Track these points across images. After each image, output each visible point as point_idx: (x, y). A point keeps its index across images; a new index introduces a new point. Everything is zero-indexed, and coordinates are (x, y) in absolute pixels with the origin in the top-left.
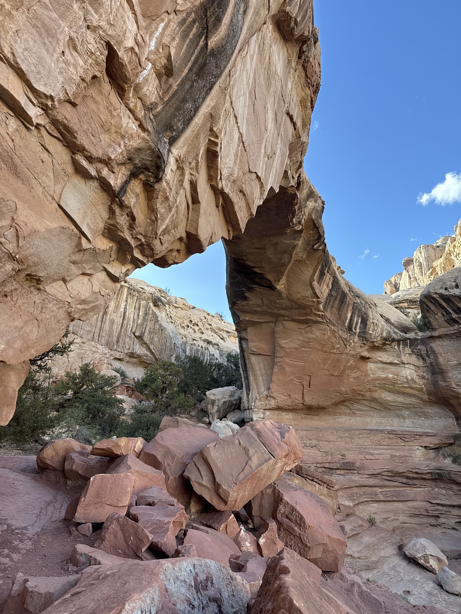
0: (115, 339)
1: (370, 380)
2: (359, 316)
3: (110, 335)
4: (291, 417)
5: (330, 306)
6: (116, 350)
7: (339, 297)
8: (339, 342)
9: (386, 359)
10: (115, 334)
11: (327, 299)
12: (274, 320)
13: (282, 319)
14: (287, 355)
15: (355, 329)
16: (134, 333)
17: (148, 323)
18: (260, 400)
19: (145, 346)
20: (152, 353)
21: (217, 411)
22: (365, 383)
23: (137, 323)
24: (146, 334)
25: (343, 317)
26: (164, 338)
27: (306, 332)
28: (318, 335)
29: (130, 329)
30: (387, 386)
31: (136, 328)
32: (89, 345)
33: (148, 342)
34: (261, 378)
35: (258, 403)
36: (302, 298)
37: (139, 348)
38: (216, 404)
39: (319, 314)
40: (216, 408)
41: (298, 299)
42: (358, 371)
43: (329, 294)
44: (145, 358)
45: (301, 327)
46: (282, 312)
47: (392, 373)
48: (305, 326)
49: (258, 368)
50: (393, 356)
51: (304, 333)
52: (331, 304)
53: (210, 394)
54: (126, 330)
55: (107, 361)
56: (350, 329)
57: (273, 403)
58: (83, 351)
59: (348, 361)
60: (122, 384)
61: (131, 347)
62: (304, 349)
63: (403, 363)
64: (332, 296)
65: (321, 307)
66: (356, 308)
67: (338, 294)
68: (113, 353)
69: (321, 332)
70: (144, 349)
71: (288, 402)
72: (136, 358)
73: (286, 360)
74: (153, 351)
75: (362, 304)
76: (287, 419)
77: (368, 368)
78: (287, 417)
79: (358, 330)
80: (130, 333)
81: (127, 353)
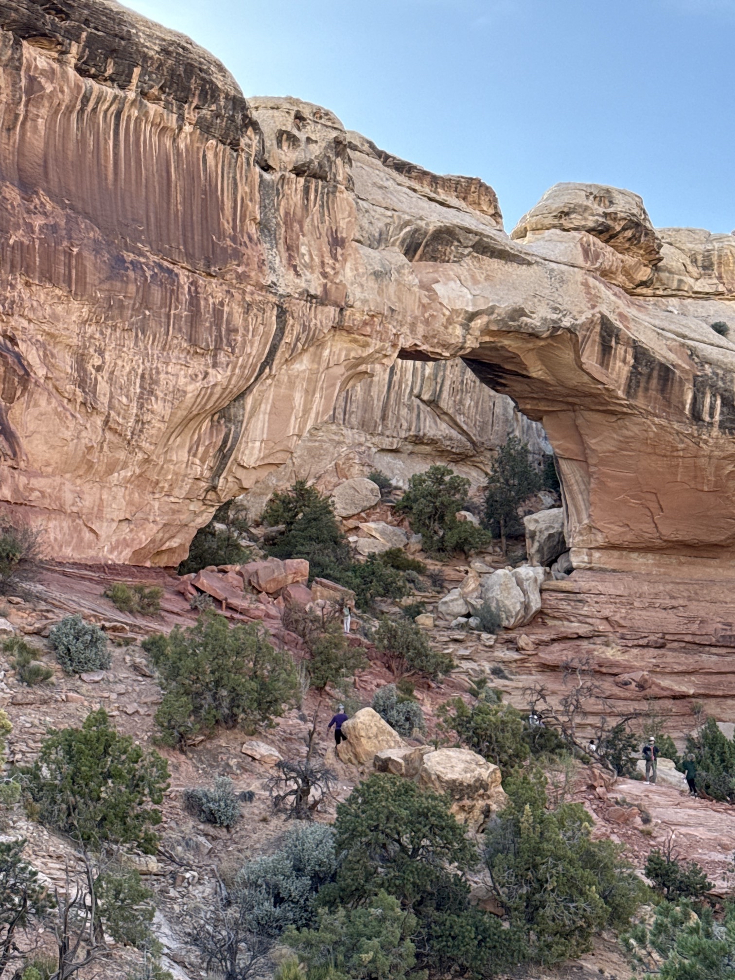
0: (378, 414)
2: (714, 395)
3: (367, 406)
4: (651, 561)
5: (641, 390)
6: (382, 434)
7: (655, 374)
8: (681, 440)
10: (378, 405)
11: (631, 380)
12: (569, 409)
13: (577, 407)
14: (603, 462)
15: (712, 415)
16: (418, 397)
17: (448, 372)
18: (581, 534)
19: (446, 418)
20: (463, 432)
21: (538, 551)
23: (423, 375)
24: (445, 395)
25: (674, 401)
26: (487, 398)
27: (620, 428)
28: (637, 432)
29: (408, 390)
31: (422, 386)
32: (327, 431)
33: (450, 411)
34: (580, 497)
35: (578, 539)
37: (433, 425)
38: (537, 538)
40: (536, 545)
43: (632, 373)
44: (448, 443)
45: (609, 421)
48: (614, 419)
49: (573, 481)
51: (616, 428)
52: (642, 385)
53: (530, 521)
54: (399, 395)
55: (360, 459)
56: (696, 416)
57: (600, 539)
58: (317, 444)
59: (718, 468)
60: (382, 501)
61: (414, 425)
62: (625, 453)
64: (640, 374)
65: (620, 393)
66: (700, 386)
67: (652, 369)
68: (376, 439)
70: (444, 426)
71: (629, 537)
72: (427, 444)
73: (605, 470)
74: (465, 427)
75: (717, 375)
76: (641, 564)
78: (641, 560)
79: (717, 418)
80: (410, 398)
81: (406, 439)
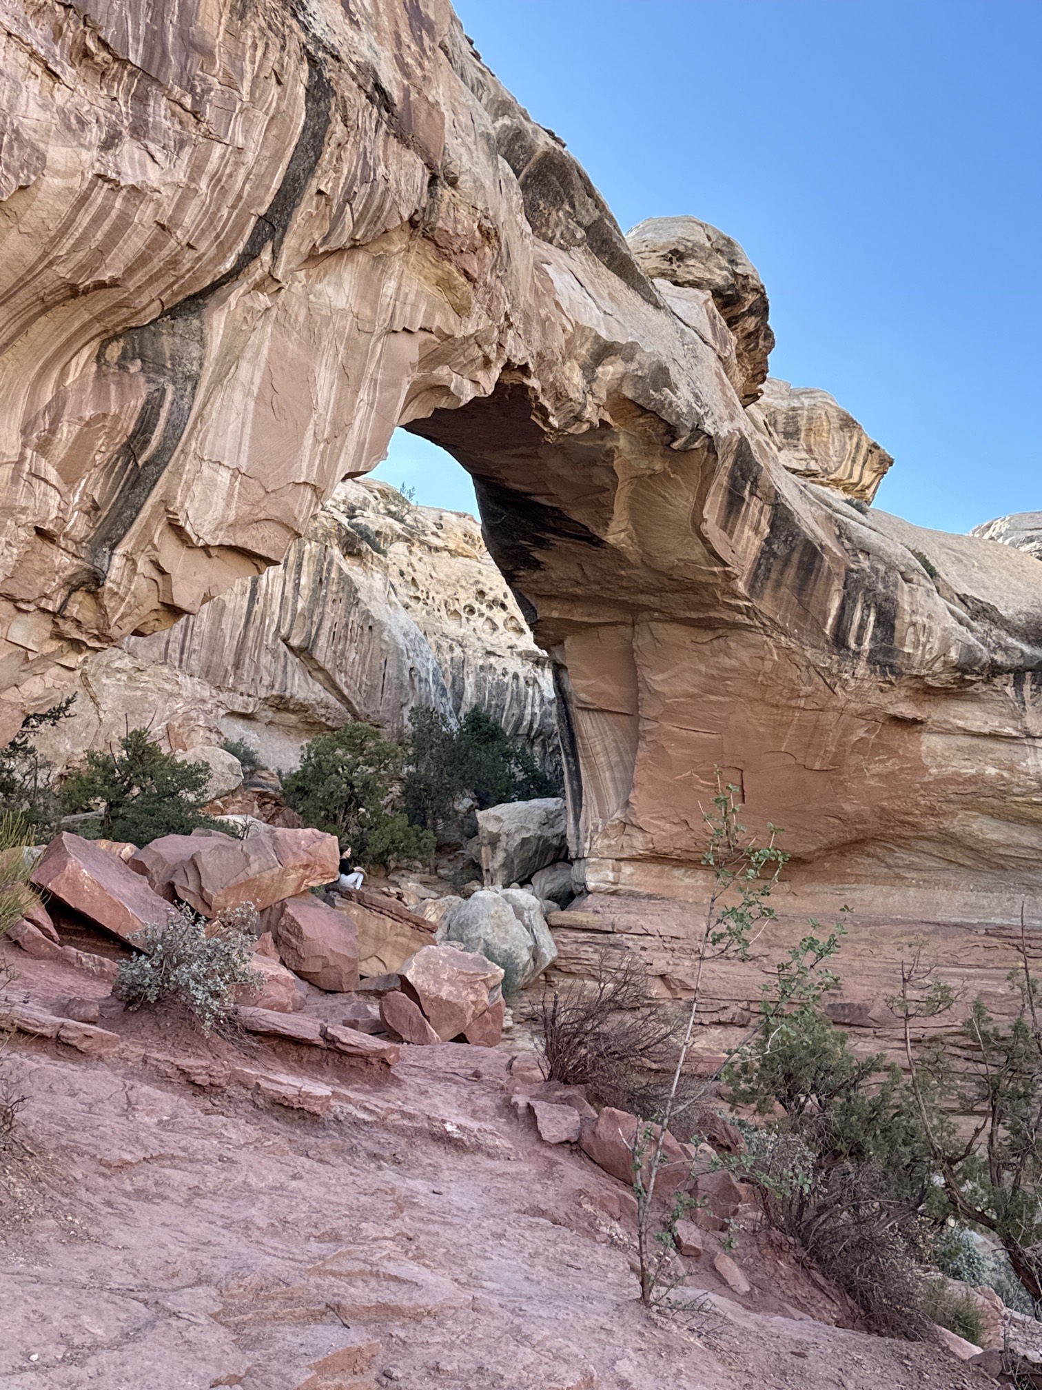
0: (229, 659)
1: (930, 783)
2: (868, 607)
3: (214, 643)
4: (701, 883)
5: (770, 584)
6: (233, 690)
7: (796, 557)
8: (810, 678)
9: (978, 723)
10: (230, 644)
11: (759, 565)
12: (629, 618)
13: (646, 615)
14: (670, 713)
15: (859, 640)
16: (285, 641)
17: (328, 609)
18: (607, 836)
19: (320, 676)
20: (343, 698)
21: (504, 865)
22: (916, 791)
23: (294, 610)
24: (322, 641)
25: (813, 611)
26: (377, 652)
27: (714, 654)
28: (746, 660)
29: (273, 629)
30: (982, 799)
31: (292, 625)
32: (156, 675)
33: (328, 666)
34: (608, 774)
35: (600, 843)
36: (682, 564)
37: (304, 684)
38: (503, 844)
39: (738, 606)
40: (501, 856)
41: (672, 568)
42: (888, 759)
43: (763, 552)
44: (323, 711)
45: (699, 640)
46: (643, 599)
47: (998, 763)
48: (710, 635)
49: (599, 748)
50: (1001, 715)
51: (708, 653)
52: (773, 576)
53: (487, 819)
54: (260, 633)
55: (206, 720)
56: (839, 640)
57: (639, 844)
58: (139, 693)
59: (848, 731)
60: (245, 785)
61: (279, 680)
62: (712, 697)
63: (1029, 736)
64: (774, 555)
65: (741, 586)
66: (853, 586)
67: (793, 550)
68: (224, 697)
69: (751, 650)
70: (318, 687)
71: (683, 843)
72: (294, 712)
73: (669, 727)
74: (346, 692)
75: (877, 571)
76: (687, 887)
77: (924, 748)
78: (688, 881)
79: (867, 645)
80: (274, 640)
81: (266, 699)
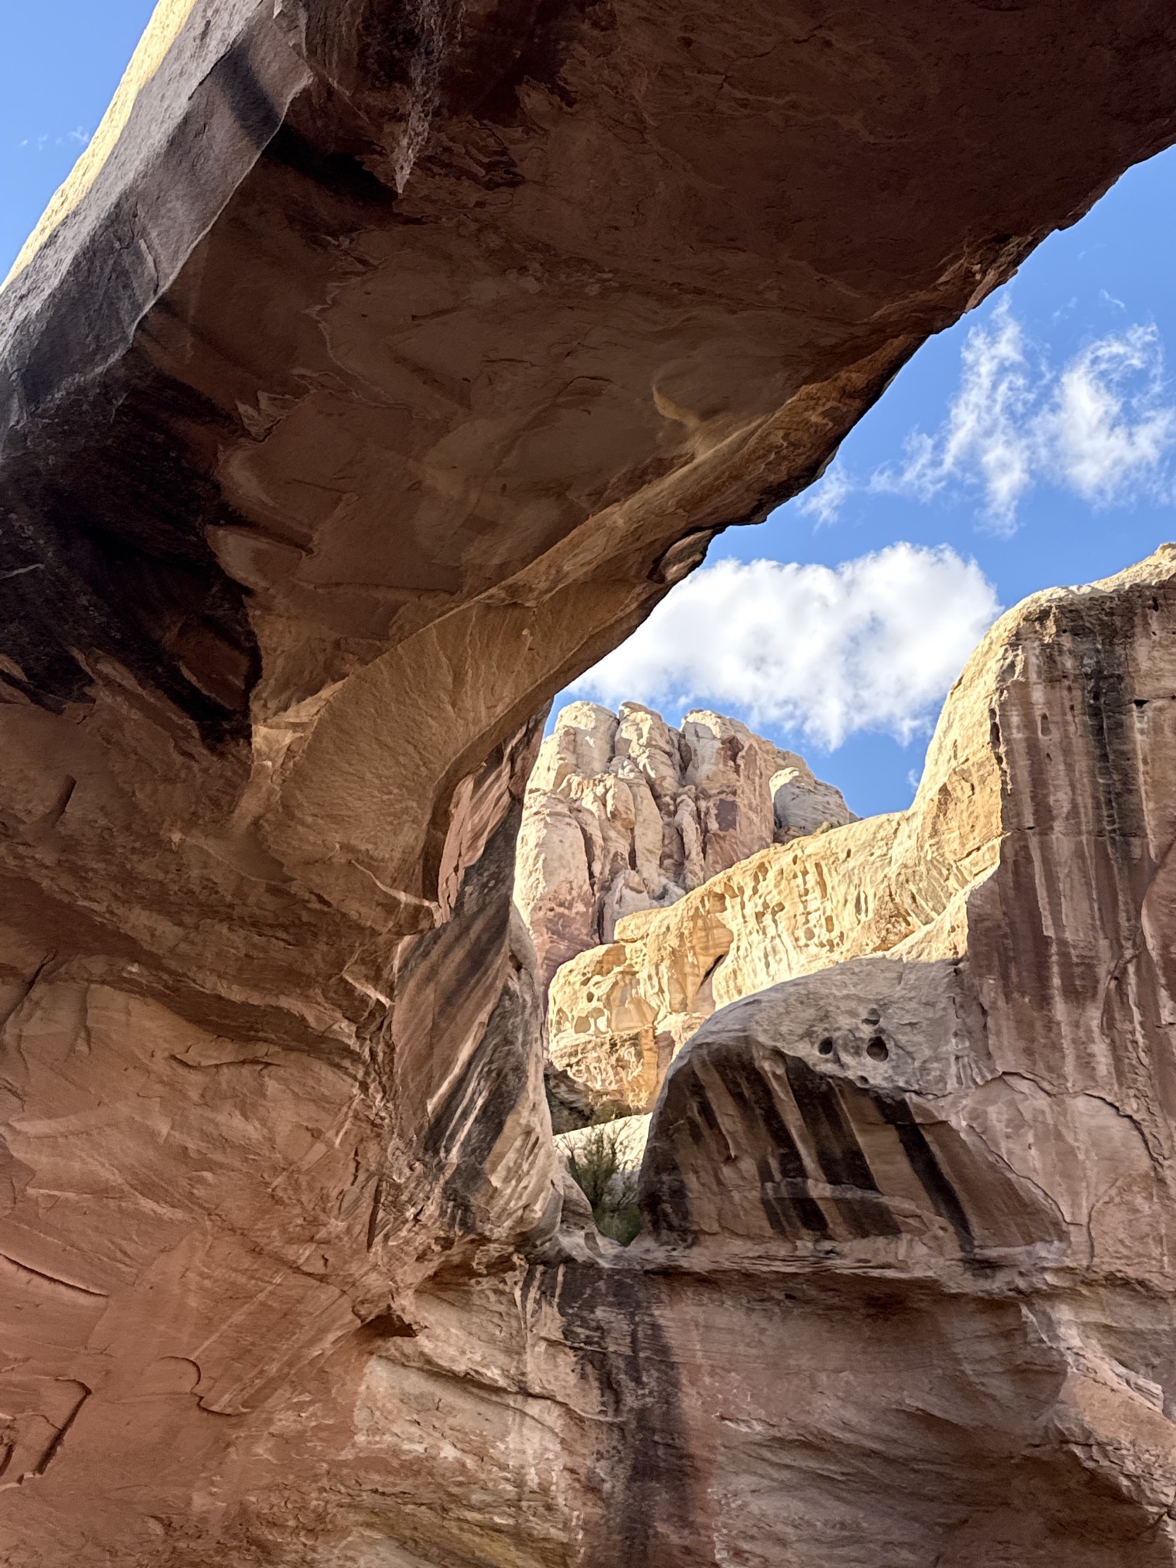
1: (346, 1463)
2: (490, 1072)
7: (476, 928)
8: (356, 1202)
9: (452, 1351)
12: (29, 960)
13: (98, 966)
14: (21, 1222)
15: (452, 1142)
22: (316, 1478)
27: (210, 1098)
28: (283, 1130)
30: (409, 1508)
36: (340, 858)
39: (364, 1000)
41: (309, 863)
42: (311, 1403)
45: (191, 1057)
46: (139, 920)
48: (228, 1052)
50: (492, 1340)
51: (194, 1095)
59: (320, 1334)
62: (147, 1205)
65: (403, 951)
66: (498, 1023)
67: (482, 910)
69: (309, 1110)
77: (363, 1388)
79: (455, 1154)
